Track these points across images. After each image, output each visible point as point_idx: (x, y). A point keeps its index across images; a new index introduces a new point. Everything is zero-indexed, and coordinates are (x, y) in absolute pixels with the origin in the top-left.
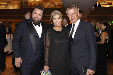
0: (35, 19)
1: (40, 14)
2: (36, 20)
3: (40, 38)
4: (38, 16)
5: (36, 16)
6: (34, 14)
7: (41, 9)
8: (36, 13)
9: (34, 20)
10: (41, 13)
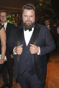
0: (27, 22)
1: (32, 15)
2: (28, 24)
3: (27, 45)
4: (30, 19)
5: (28, 19)
6: (24, 16)
7: (31, 9)
8: (26, 15)
9: (26, 24)
10: (32, 13)
